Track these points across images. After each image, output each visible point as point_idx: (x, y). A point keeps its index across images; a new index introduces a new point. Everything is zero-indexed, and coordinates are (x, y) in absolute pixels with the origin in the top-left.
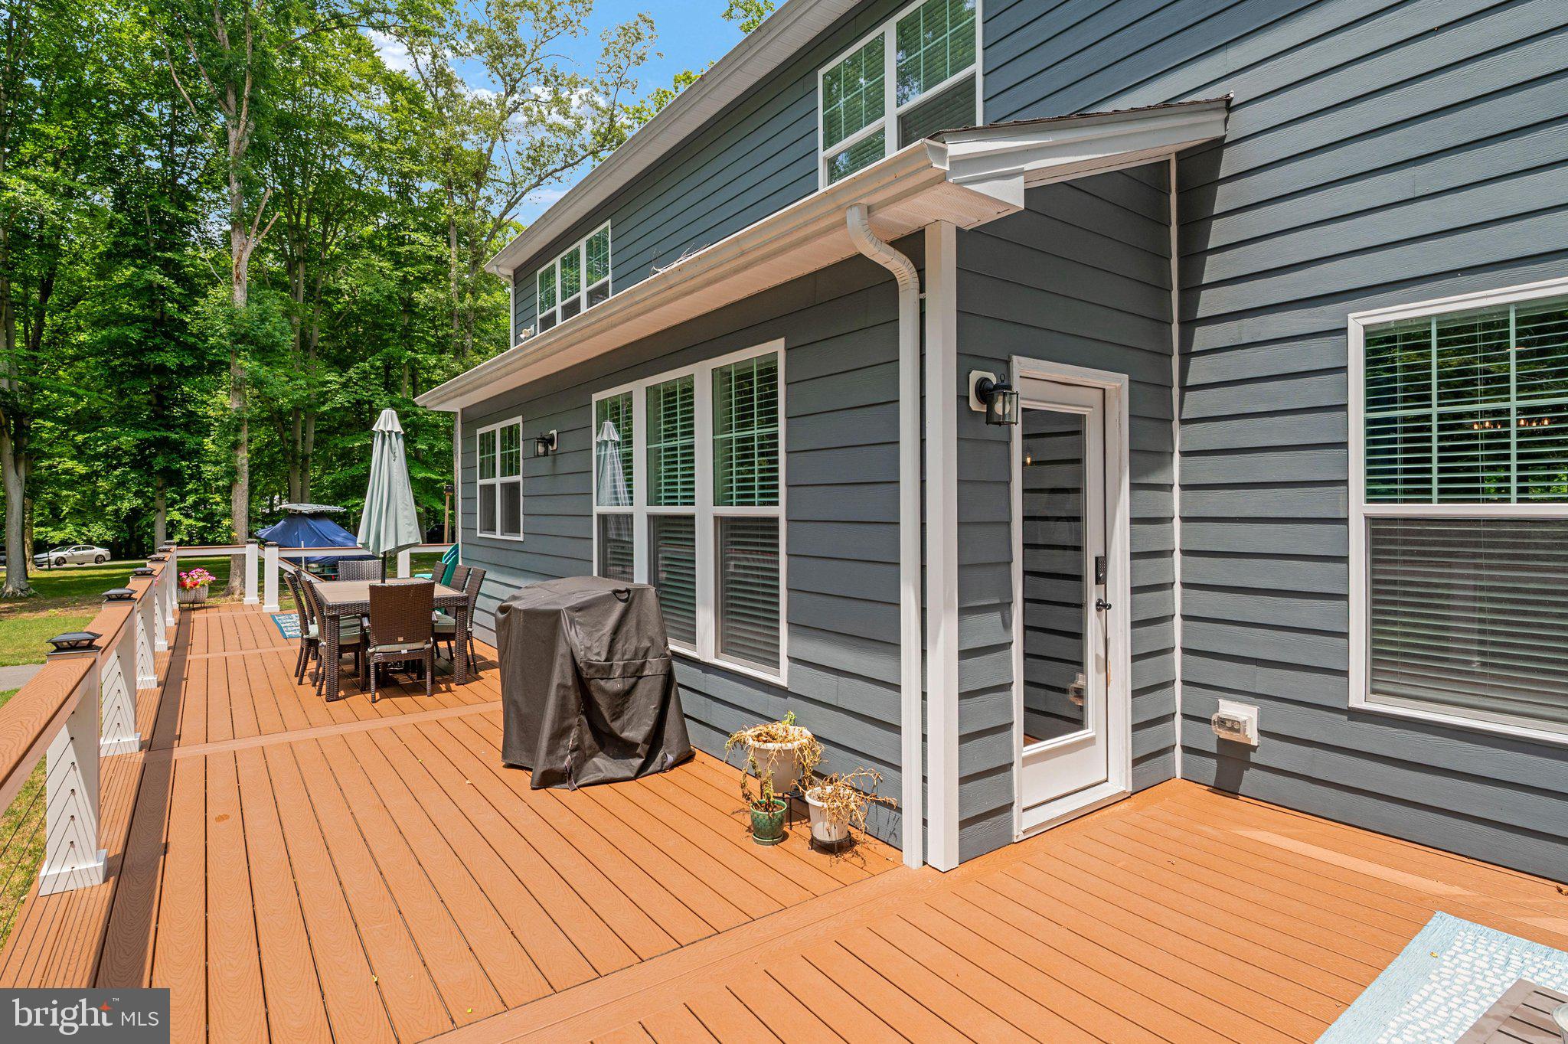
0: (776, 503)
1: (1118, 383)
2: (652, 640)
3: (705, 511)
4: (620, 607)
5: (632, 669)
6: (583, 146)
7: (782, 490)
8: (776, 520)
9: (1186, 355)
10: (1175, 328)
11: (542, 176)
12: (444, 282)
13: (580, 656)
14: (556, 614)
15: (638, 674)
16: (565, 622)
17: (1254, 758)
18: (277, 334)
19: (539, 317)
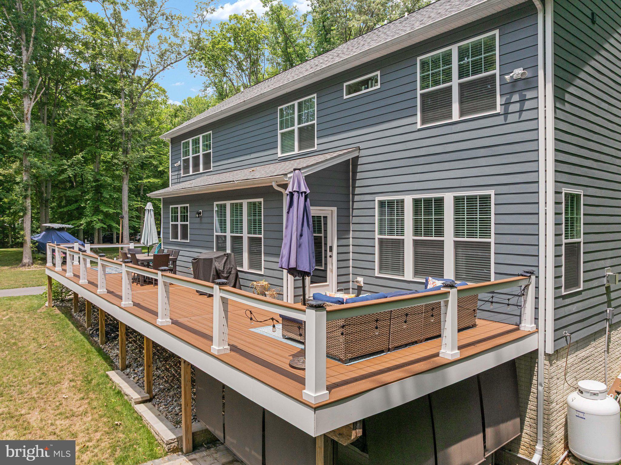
0: (261, 234)
1: (335, 209)
2: (233, 266)
3: (245, 235)
4: (226, 257)
5: (228, 272)
6: (185, 52)
7: (263, 231)
8: (261, 238)
9: (353, 202)
10: (351, 195)
11: (165, 66)
12: (119, 118)
13: (217, 268)
14: (212, 259)
15: (230, 273)
16: (214, 260)
17: (363, 289)
18: (45, 145)
19: (182, 159)
